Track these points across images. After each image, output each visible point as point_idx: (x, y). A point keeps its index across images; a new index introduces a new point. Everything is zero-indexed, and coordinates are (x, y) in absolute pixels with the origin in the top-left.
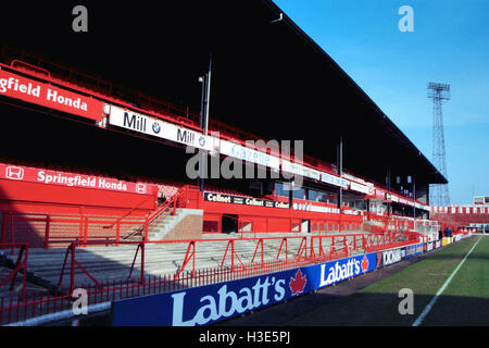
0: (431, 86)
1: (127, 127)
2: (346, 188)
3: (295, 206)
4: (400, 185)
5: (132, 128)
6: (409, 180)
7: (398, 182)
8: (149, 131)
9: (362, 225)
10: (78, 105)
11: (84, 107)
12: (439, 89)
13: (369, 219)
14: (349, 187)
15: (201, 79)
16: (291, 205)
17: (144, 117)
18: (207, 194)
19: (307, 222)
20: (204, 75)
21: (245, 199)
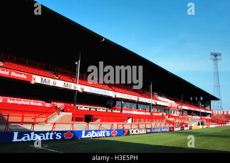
0: (212, 54)
1: (42, 83)
2: (154, 103)
3: (124, 112)
4: (197, 101)
5: (44, 83)
6: (202, 98)
7: (196, 99)
8: (51, 84)
9: (165, 120)
10: (23, 76)
11: (25, 77)
12: (216, 55)
13: (169, 117)
14: (156, 103)
15: (76, 63)
16: (121, 111)
17: (49, 79)
18: (77, 107)
19: (131, 119)
20: (77, 61)
21: (96, 109)
